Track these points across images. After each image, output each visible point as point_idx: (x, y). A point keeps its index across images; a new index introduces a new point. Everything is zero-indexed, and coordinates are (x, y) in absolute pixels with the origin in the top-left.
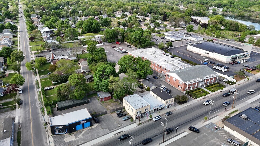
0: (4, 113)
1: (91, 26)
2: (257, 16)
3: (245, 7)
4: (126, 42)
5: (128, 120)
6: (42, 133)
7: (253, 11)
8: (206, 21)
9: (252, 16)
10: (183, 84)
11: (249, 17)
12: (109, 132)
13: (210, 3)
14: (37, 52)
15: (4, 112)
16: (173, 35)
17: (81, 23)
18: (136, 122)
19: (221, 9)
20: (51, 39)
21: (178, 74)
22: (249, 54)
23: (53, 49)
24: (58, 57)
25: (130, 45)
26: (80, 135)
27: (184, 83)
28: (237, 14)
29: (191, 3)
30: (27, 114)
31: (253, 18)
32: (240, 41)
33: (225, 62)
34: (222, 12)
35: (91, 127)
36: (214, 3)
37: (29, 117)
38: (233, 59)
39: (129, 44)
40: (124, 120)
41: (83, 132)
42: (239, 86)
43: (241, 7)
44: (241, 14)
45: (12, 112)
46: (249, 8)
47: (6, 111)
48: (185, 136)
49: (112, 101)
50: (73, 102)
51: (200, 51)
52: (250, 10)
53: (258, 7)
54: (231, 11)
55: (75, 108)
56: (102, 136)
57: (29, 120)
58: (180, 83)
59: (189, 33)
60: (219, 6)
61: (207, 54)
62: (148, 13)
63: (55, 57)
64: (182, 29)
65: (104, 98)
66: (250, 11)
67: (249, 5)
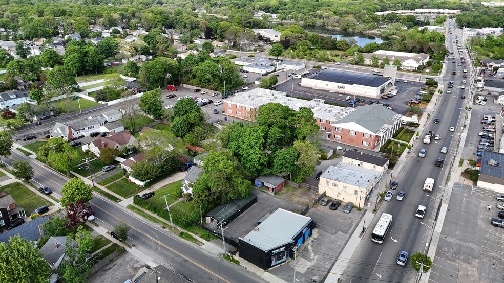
0: (110, 266)
1: (85, 60)
2: (337, 24)
3: (310, 11)
4: (185, 86)
5: (352, 211)
6: (241, 272)
7: (328, 17)
8: (277, 36)
9: (328, 25)
11: (323, 26)
12: (348, 236)
13: (249, 4)
14: (8, 129)
15: (108, 264)
16: (257, 64)
17: (51, 54)
18: (366, 210)
19: (274, 16)
20: (12, 97)
23: (42, 119)
25: (199, 88)
26: (312, 255)
27: (375, 135)
28: (303, 22)
30: (166, 252)
31: (330, 28)
32: (356, 64)
33: (375, 97)
34: (278, 20)
35: (312, 238)
36: (257, 4)
37: (177, 256)
38: (382, 91)
39: (195, 88)
40: (348, 212)
41: (310, 248)
42: (427, 126)
43: (305, 11)
44: (310, 21)
45: (127, 259)
46: (318, 12)
47: (111, 261)
48: (448, 210)
49: (292, 189)
50: (236, 206)
51: (327, 85)
52: (322, 15)
53: (330, 10)
54: (293, 18)
55: (244, 215)
56: (346, 244)
57: (186, 260)
58: (367, 137)
59: (275, 58)
60: (267, 9)
61: (342, 88)
62: (164, 27)
63: (75, 133)
64: (254, 52)
65: (278, 186)
66: (321, 17)
67: (315, 8)
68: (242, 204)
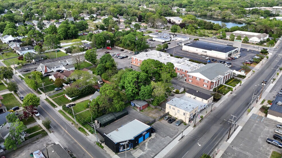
0: (36, 141)
1: (68, 31)
2: (219, 15)
3: (205, 7)
4: (117, 47)
5: (181, 125)
6: (103, 153)
7: (215, 11)
8: (180, 21)
9: (214, 15)
10: (209, 82)
11: (211, 16)
12: (172, 139)
13: (171, 3)
14: (18, 66)
15: (35, 140)
16: (161, 37)
17: (53, 28)
18: (190, 125)
19: (184, 9)
20: (26, 49)
21: (202, 73)
22: (240, 49)
23: (37, 61)
24: (52, 70)
25: (123, 49)
26: (146, 148)
27: (211, 81)
28: (200, 13)
29: (152, 3)
30: (67, 137)
31: (215, 17)
32: (221, 38)
33: (224, 59)
34: (185, 12)
35: (150, 138)
36: (175, 3)
37: (72, 140)
38: (230, 55)
39: (122, 49)
40: (178, 125)
41: (147, 144)
42: (250, 78)
43: (202, 7)
44: (203, 13)
45: (46, 139)
46: (209, 8)
47: (37, 139)
48: (242, 130)
49: (151, 109)
50: (113, 116)
51: (197, 50)
52: (211, 9)
53: (217, 6)
54: (194, 11)
55: (118, 122)
56: (168, 144)
57: (76, 143)
58: (206, 82)
59: (173, 33)
60: (181, 6)
61: (205, 52)
62: (118, 15)
63: (49, 70)
64: (163, 30)
65: (143, 107)
66: (211, 10)
67: (208, 5)
68: (117, 115)
